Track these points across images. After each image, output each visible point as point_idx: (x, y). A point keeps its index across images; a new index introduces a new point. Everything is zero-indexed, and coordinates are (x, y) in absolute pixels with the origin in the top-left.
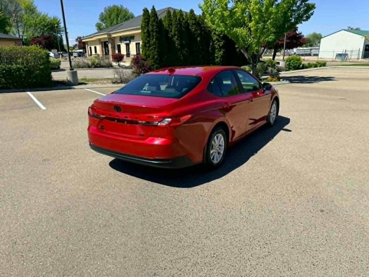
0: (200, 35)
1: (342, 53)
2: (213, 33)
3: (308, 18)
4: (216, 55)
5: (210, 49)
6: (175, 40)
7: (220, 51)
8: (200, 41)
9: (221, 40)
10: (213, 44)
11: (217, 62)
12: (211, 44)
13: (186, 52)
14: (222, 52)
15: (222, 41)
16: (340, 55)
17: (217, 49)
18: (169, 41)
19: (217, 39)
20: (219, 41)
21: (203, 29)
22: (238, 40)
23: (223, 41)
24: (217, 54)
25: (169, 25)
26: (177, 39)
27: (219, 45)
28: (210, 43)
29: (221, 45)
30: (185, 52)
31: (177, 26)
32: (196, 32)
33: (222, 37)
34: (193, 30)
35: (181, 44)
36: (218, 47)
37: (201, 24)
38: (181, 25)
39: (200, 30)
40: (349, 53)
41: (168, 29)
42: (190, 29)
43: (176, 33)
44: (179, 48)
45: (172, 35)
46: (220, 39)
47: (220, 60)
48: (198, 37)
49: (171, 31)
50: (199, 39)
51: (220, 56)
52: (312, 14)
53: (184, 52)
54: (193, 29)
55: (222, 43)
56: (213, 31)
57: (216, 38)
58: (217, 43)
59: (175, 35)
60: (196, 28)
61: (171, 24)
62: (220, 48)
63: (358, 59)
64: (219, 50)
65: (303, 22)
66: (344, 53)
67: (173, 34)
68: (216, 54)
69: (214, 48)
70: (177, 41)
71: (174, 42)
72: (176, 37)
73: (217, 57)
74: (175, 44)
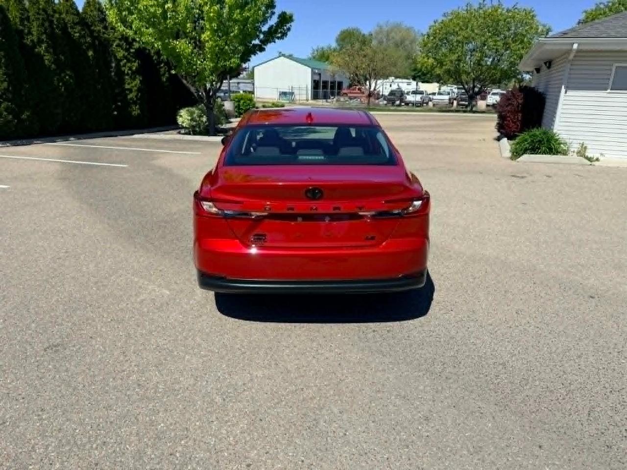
0: (92, 46)
1: (288, 91)
2: (115, 45)
3: (284, 35)
4: (127, 87)
5: (113, 74)
6: (42, 52)
7: (134, 79)
8: (94, 57)
9: (134, 59)
10: (118, 65)
11: (131, 99)
12: (113, 65)
13: (70, 77)
14: (137, 82)
15: (135, 62)
16: (284, 94)
17: (128, 74)
18: (29, 54)
19: (125, 57)
20: (129, 61)
21: (95, 34)
22: (179, 61)
23: (137, 61)
24: (129, 84)
25: (22, 20)
26: (47, 51)
27: (130, 69)
28: (111, 62)
29: (134, 68)
30: (67, 77)
31: (43, 25)
32: (82, 40)
33: (133, 53)
34: (76, 35)
35: (56, 62)
36: (130, 72)
37: (90, 24)
38: (51, 22)
39: (90, 36)
40: (296, 92)
41: (21, 27)
42: (70, 33)
43: (44, 37)
44: (55, 70)
45: (32, 41)
46: (132, 56)
47: (136, 96)
48: (88, 48)
49: (30, 33)
50: (90, 53)
51: (135, 88)
52: (289, 29)
53: (65, 77)
54: (75, 33)
55: (136, 64)
56: (114, 41)
57: (124, 55)
58: (125, 63)
59: (40, 42)
60: (83, 33)
61: (28, 19)
62: (133, 73)
63: (307, 100)
64: (131, 77)
65: (277, 40)
66: (290, 91)
67: (35, 39)
68: (127, 85)
69: (120, 74)
70: (46, 54)
71: (40, 57)
72: (44, 46)
73: (131, 91)
74: (43, 60)
